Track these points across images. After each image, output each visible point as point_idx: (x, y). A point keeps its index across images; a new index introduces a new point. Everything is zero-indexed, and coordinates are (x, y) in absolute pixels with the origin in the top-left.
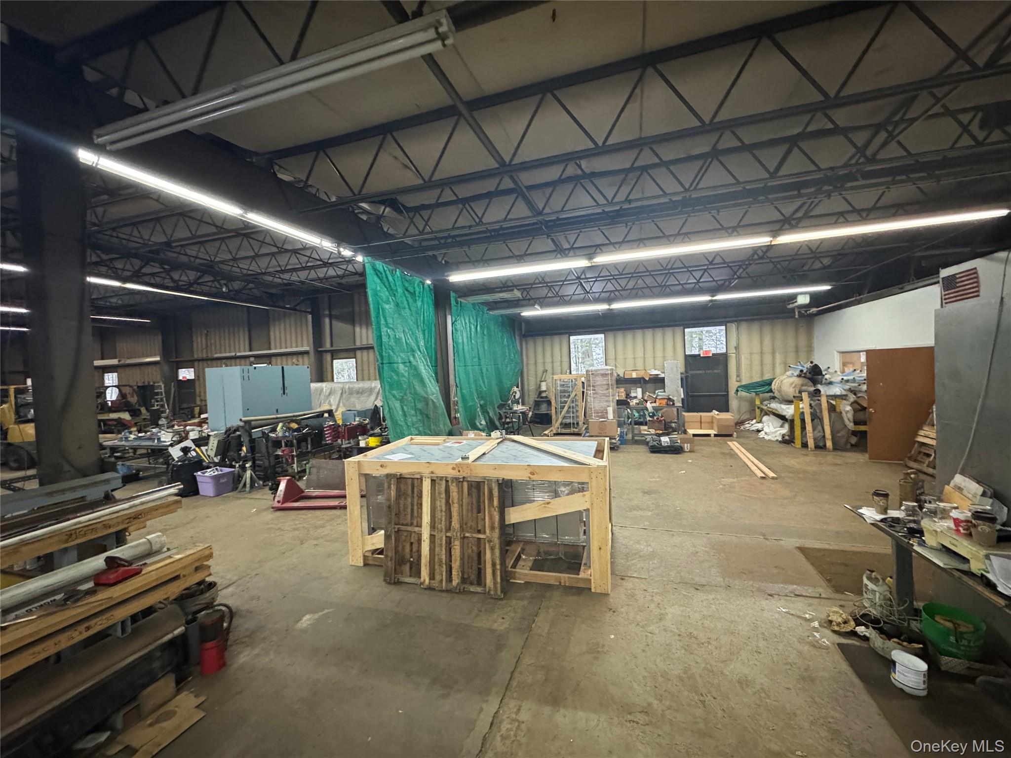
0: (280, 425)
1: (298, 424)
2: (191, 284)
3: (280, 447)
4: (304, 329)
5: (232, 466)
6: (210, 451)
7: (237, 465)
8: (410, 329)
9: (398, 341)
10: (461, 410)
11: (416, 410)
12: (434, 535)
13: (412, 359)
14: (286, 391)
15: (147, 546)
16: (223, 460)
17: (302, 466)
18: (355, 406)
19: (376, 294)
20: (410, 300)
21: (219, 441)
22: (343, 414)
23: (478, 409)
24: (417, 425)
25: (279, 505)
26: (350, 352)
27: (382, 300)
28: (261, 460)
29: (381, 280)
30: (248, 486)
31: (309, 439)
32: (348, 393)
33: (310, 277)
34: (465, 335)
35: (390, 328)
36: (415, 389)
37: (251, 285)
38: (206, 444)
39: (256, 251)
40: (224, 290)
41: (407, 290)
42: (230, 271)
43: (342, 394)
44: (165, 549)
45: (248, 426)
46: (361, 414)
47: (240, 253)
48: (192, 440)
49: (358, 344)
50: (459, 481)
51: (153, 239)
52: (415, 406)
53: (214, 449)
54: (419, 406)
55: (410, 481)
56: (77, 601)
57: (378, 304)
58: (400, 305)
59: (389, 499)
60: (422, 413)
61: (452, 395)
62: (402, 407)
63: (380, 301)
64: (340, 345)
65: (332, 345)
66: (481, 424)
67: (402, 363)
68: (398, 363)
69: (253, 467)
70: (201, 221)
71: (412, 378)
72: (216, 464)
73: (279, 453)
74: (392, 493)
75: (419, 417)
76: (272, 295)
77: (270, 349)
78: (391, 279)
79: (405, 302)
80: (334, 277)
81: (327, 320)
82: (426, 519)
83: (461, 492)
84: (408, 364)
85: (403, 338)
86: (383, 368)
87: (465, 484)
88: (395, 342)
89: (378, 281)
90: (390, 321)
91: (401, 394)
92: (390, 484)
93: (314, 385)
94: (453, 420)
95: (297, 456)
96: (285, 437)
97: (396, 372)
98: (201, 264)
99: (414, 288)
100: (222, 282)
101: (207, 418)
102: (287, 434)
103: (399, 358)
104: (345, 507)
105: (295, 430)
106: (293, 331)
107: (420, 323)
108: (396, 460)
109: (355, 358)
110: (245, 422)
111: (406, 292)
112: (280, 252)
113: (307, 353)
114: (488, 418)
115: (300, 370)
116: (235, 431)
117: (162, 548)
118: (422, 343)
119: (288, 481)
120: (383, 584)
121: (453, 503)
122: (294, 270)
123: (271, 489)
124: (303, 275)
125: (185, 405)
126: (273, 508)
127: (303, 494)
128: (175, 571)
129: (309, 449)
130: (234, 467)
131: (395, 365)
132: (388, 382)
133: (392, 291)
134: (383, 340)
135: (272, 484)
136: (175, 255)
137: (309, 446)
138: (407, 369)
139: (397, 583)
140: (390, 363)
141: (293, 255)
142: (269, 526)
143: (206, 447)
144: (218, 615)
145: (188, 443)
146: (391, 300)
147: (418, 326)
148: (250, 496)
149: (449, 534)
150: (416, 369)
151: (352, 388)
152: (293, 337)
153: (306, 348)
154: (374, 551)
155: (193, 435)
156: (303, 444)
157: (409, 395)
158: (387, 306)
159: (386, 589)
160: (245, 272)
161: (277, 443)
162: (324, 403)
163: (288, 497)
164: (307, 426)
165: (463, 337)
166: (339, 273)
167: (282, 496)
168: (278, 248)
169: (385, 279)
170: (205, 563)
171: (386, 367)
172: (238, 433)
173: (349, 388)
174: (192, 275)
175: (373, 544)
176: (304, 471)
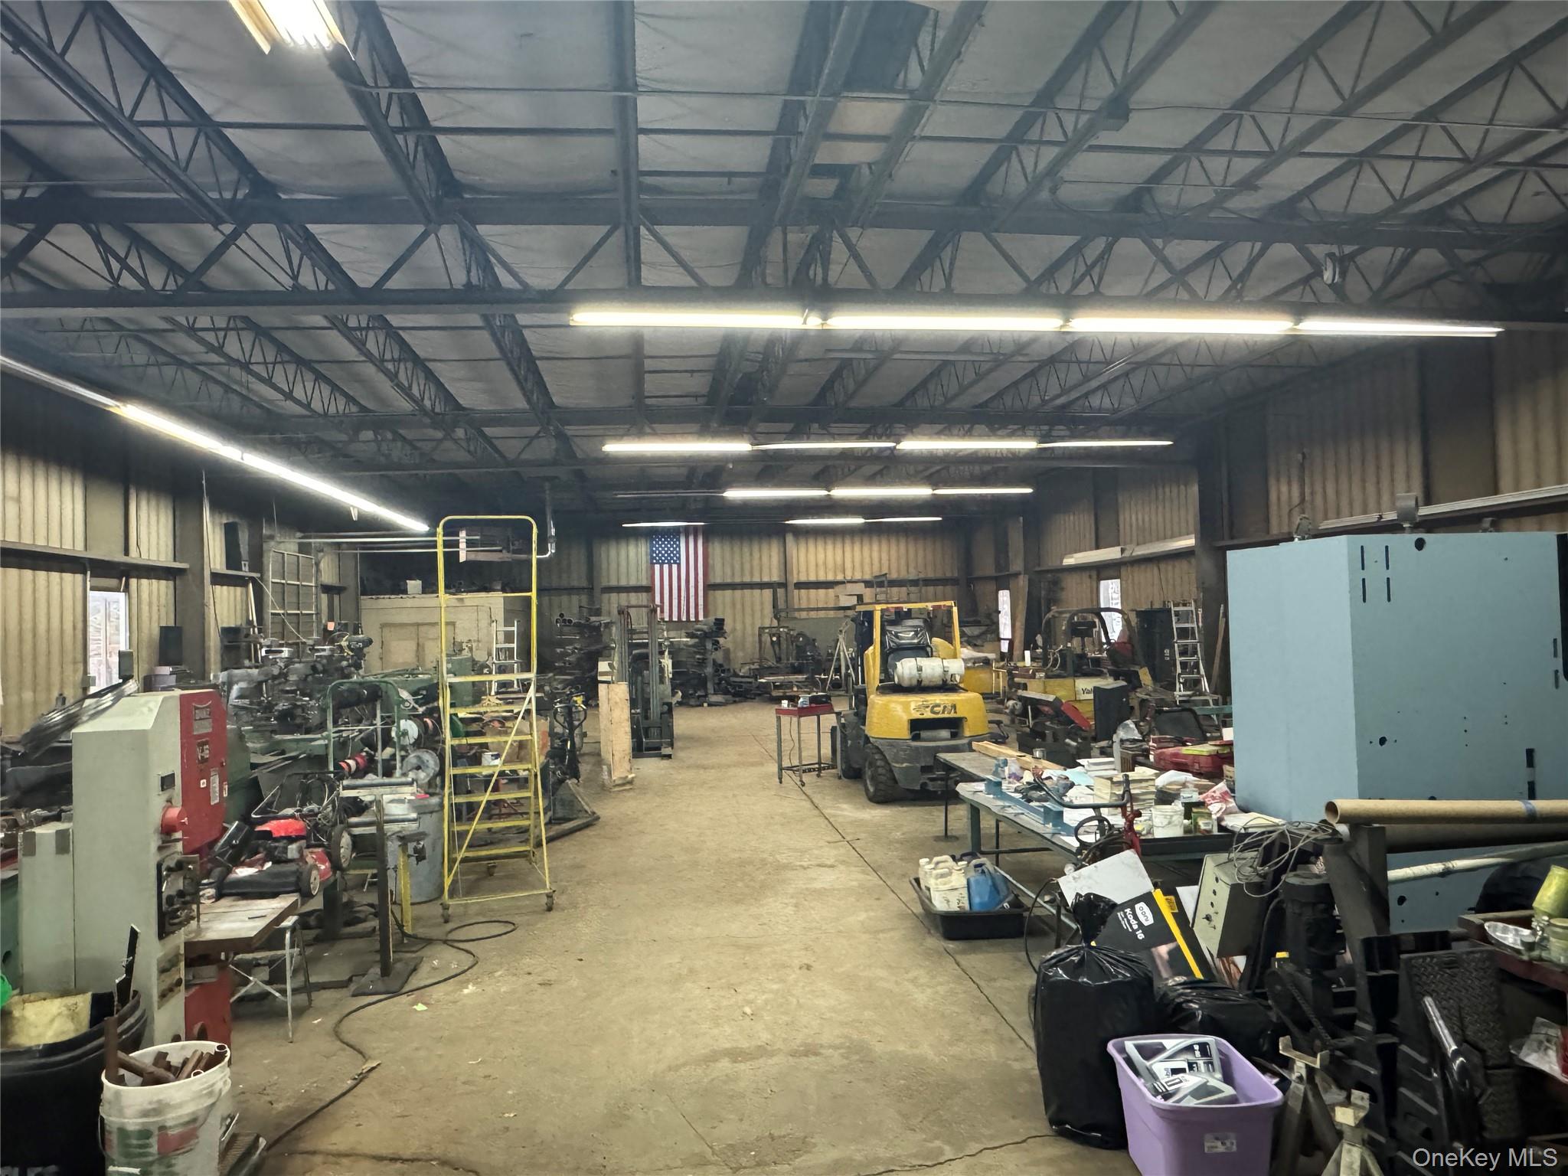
21: (1235, 889)
45: (1369, 843)
77: (1495, 491)
110: (1357, 822)
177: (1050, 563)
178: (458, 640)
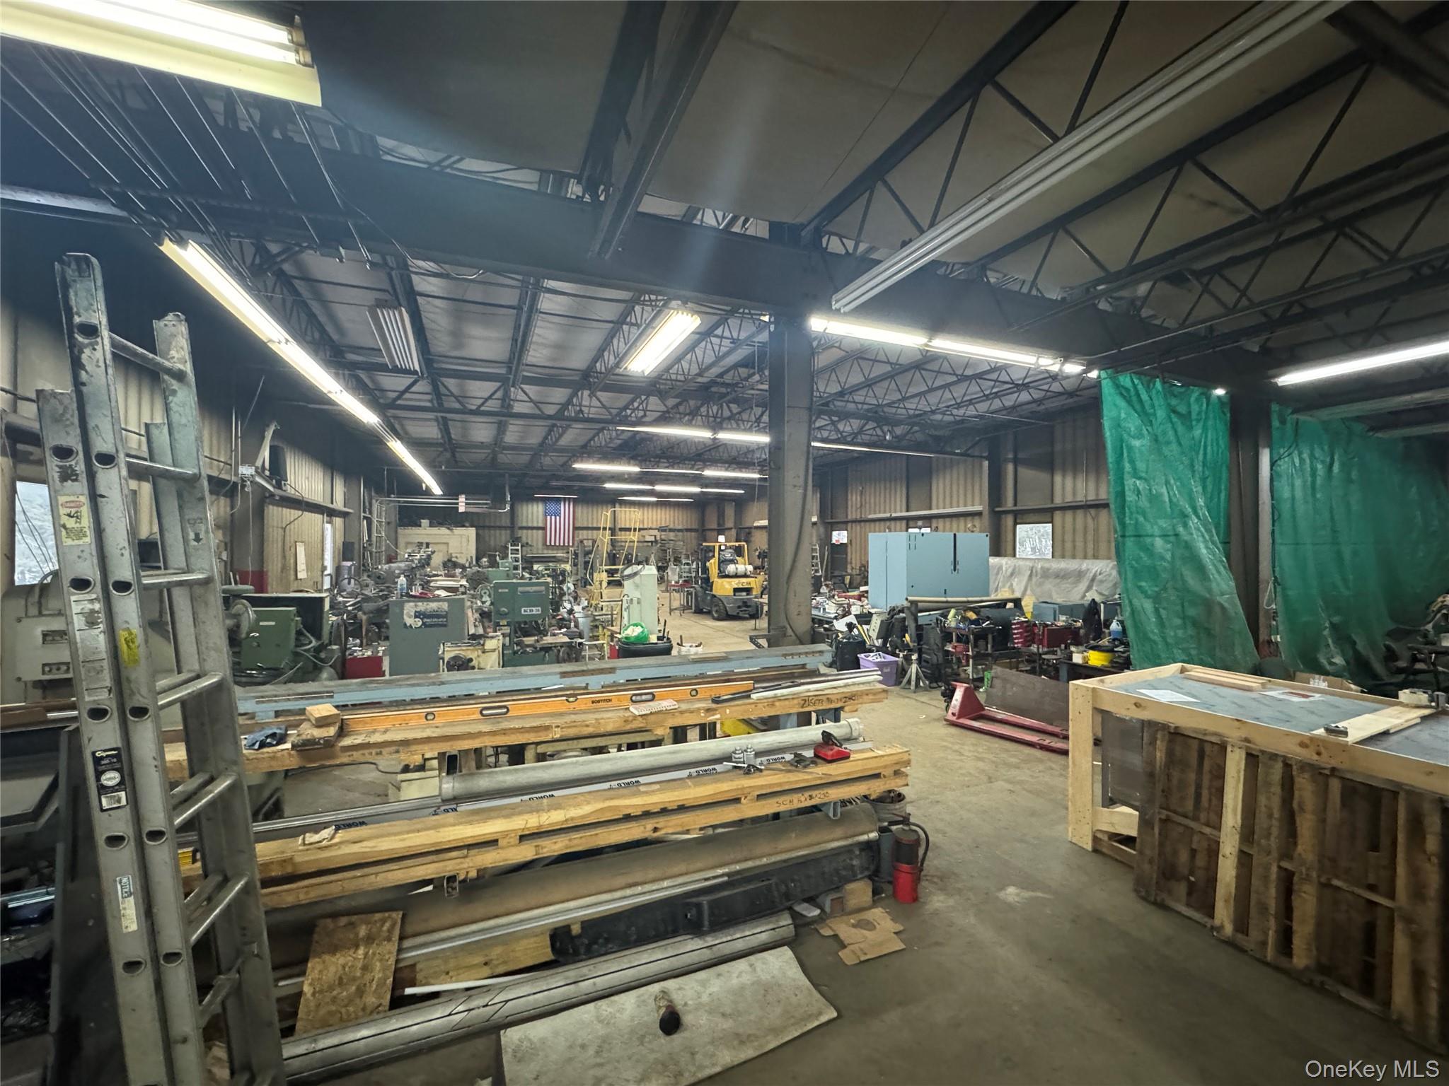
0: (953, 611)
1: (977, 614)
2: (856, 435)
3: (951, 641)
4: (977, 479)
5: (894, 654)
6: (871, 632)
7: (901, 655)
8: (1179, 479)
9: (1154, 499)
10: (1281, 628)
11: (1184, 618)
12: (1250, 856)
13: (1181, 529)
14: (958, 567)
15: (848, 730)
16: (884, 644)
17: (977, 673)
18: (1051, 597)
19: (1117, 425)
20: (1180, 429)
21: (882, 621)
22: (1035, 607)
23: (1326, 632)
24: (1185, 645)
25: (954, 719)
26: (1044, 514)
27: (1129, 434)
28: (929, 654)
29: (1129, 402)
30: (913, 683)
31: (990, 637)
32: (1040, 575)
33: (993, 408)
34: (1298, 483)
35: (1140, 478)
36: (1184, 582)
37: (916, 428)
38: (868, 623)
39: (930, 384)
40: (888, 437)
41: (1174, 412)
42: (895, 414)
43: (1031, 576)
44: (861, 739)
45: (915, 608)
46: (1064, 609)
47: (910, 390)
48: (856, 616)
49: (1058, 501)
50: (1322, 775)
51: (828, 390)
52: (1183, 611)
53: (877, 631)
54: (1192, 612)
55: (1195, 745)
56: (805, 767)
57: (1122, 441)
58: (1160, 438)
59: (1151, 762)
60: (1195, 624)
61: (1264, 599)
62: (1157, 610)
63: (1125, 436)
64: (1028, 503)
65: (1015, 505)
66: (1331, 664)
67: (1160, 536)
68: (1152, 536)
69: (920, 660)
70: (875, 361)
71: (1178, 563)
72: (879, 649)
73: (949, 648)
74: (1158, 754)
75: (1190, 631)
76: (937, 439)
77: (930, 509)
78: (1144, 396)
79: (1171, 433)
80: (1028, 403)
81: (1010, 467)
82: (1232, 817)
83: (1324, 792)
84: (1172, 539)
85: (1166, 494)
86: (1124, 544)
87: (1335, 785)
88: (1150, 502)
89: (1122, 403)
90: (1141, 466)
91: (1156, 589)
92: (1156, 739)
93: (994, 561)
94: (1263, 646)
95: (973, 657)
96: (958, 628)
97: (1149, 550)
98: (868, 410)
99: (1189, 405)
100: (886, 428)
101: (867, 592)
102: (961, 625)
103: (1155, 527)
104: (1065, 753)
105: (973, 622)
106: (962, 482)
107: (1198, 467)
108: (1163, 700)
109: (1051, 522)
110: (912, 602)
111: (1173, 416)
112: (959, 381)
113: (979, 514)
114: (1351, 653)
115: (975, 540)
116: (902, 611)
117: (860, 735)
118: (1201, 502)
119: (966, 690)
120: (1133, 895)
121: (1302, 810)
122: (971, 402)
123: (944, 695)
124: (983, 407)
125: (836, 573)
126: (946, 720)
127: (983, 712)
128: (877, 768)
129: (990, 651)
130: (897, 656)
131: (1148, 540)
132: (1132, 567)
133: (1146, 416)
134: (1128, 499)
135: (946, 689)
136: (843, 404)
137: (989, 646)
138: (1169, 546)
139: (1162, 906)
140: (1139, 536)
141: (973, 381)
142: (945, 744)
143: (868, 627)
144: (914, 837)
145: (851, 619)
146: (1145, 432)
147: (1193, 472)
148: (913, 695)
149: (1285, 864)
150: (1188, 546)
151: (1048, 569)
152: (961, 492)
153: (978, 508)
154: (1115, 837)
155: (855, 610)
156: (981, 643)
157: (1171, 591)
158: (1136, 443)
159: (1141, 907)
160: (911, 412)
161: (947, 636)
162: (1004, 586)
163: (963, 712)
164: (988, 618)
165: (1294, 488)
166: (1036, 396)
167: (958, 708)
168: (957, 376)
169: (1134, 399)
170: (903, 769)
171: (1130, 543)
172: (902, 615)
173: (1042, 568)
174: (856, 424)
175: (1113, 824)
176: (981, 680)
177: (748, 525)
178: (450, 551)
